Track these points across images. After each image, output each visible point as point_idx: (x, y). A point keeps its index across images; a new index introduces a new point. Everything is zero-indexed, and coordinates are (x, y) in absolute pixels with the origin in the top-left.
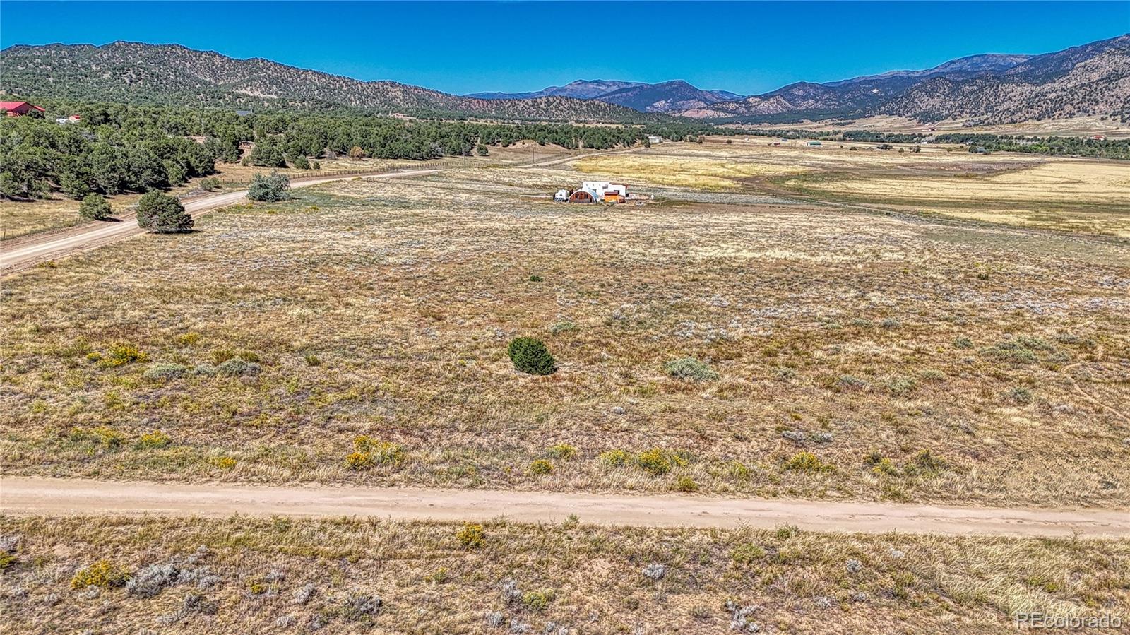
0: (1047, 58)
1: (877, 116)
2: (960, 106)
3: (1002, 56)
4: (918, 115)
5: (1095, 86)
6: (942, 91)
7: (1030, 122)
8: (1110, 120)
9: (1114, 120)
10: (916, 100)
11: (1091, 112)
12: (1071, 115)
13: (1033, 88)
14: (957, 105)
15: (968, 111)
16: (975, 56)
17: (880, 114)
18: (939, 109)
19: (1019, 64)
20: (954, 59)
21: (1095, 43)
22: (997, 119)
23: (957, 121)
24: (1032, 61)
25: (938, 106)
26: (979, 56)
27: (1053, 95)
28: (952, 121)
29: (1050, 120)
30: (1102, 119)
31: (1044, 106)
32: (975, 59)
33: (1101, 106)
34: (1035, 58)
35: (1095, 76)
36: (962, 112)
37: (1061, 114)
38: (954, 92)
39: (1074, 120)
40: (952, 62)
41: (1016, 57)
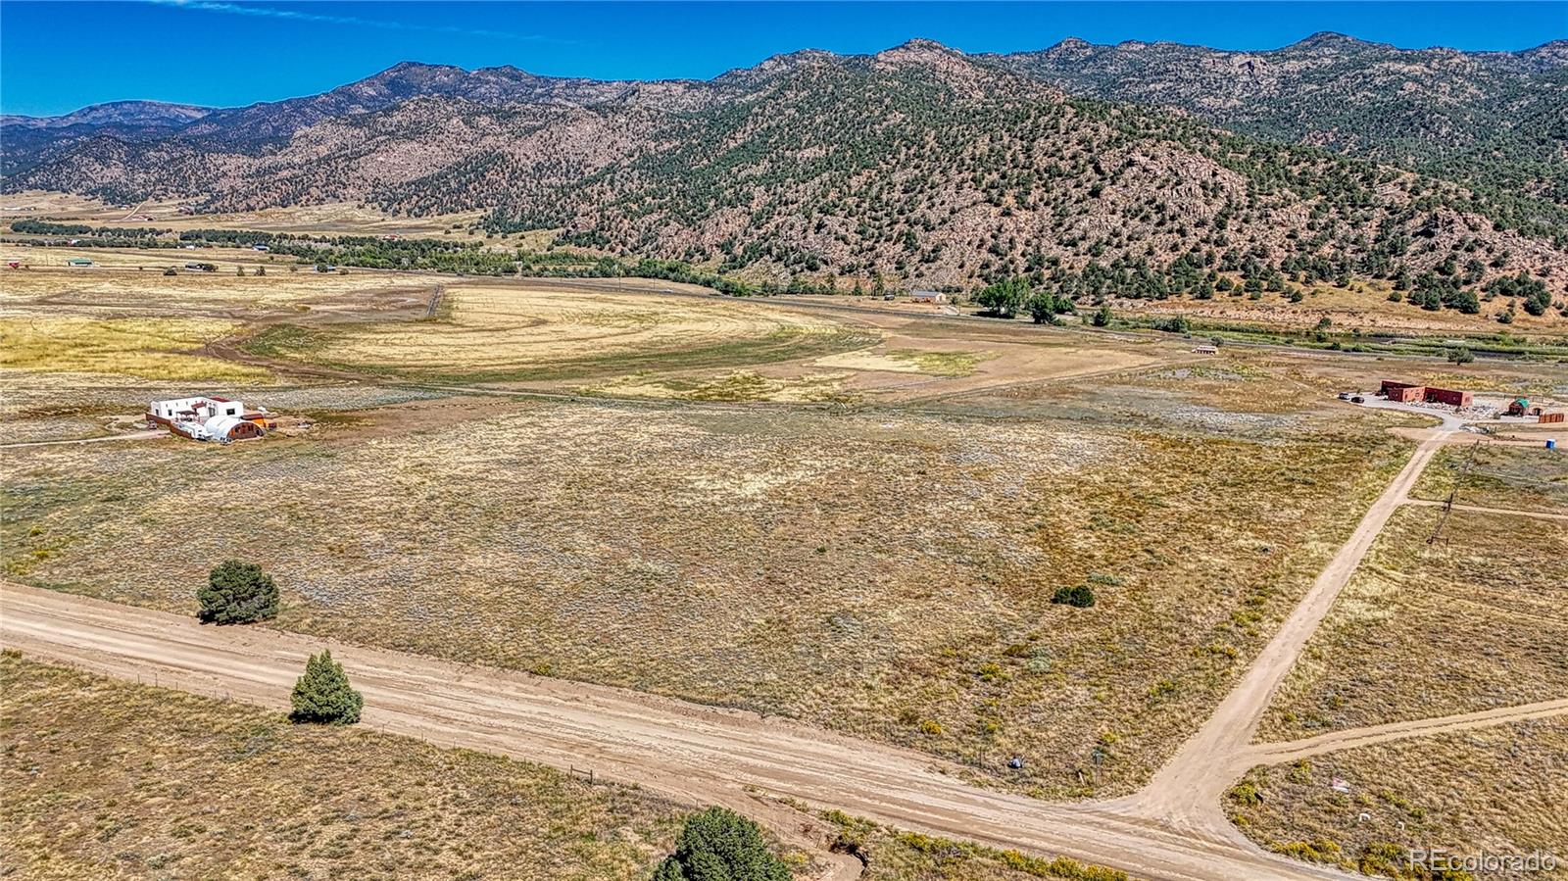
0: (235, 116)
1: (26, 192)
2: (160, 180)
3: (163, 106)
4: (97, 191)
5: (333, 164)
6: (116, 156)
7: (273, 209)
8: (368, 207)
9: (374, 208)
10: (83, 169)
11: (341, 197)
12: (320, 201)
13: (251, 161)
14: (153, 179)
15: (174, 189)
16: (126, 102)
17: (30, 188)
18: (126, 185)
19: (196, 122)
20: (94, 105)
21: (289, 102)
22: (227, 204)
23: (165, 203)
24: (213, 116)
25: (123, 180)
26: (131, 102)
27: (285, 173)
28: (156, 203)
29: (298, 208)
30: (360, 207)
31: (283, 187)
32: (125, 106)
33: (351, 190)
34: (215, 113)
35: (323, 151)
36: (166, 190)
37: (308, 200)
38: (134, 158)
39: (327, 208)
40: (92, 109)
41: (183, 108)
